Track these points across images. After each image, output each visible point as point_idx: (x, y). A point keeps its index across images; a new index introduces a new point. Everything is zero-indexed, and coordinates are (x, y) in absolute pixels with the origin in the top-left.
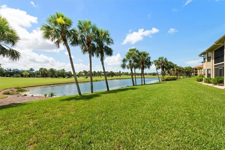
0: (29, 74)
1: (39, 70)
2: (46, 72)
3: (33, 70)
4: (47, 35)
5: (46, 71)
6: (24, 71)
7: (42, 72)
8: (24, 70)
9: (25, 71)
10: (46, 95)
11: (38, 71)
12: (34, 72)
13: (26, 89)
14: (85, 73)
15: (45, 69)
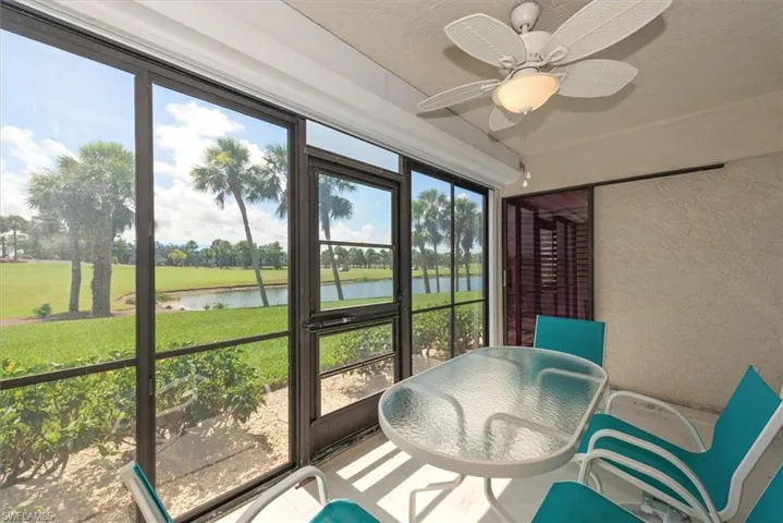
0: (185, 256)
1: (211, 244)
2: (229, 252)
3: (197, 247)
4: (202, 187)
5: (230, 247)
6: (174, 248)
7: (217, 252)
8: (174, 244)
9: (176, 247)
10: (207, 308)
11: (207, 250)
12: (198, 250)
13: (173, 295)
14: (339, 254)
15: (227, 243)
